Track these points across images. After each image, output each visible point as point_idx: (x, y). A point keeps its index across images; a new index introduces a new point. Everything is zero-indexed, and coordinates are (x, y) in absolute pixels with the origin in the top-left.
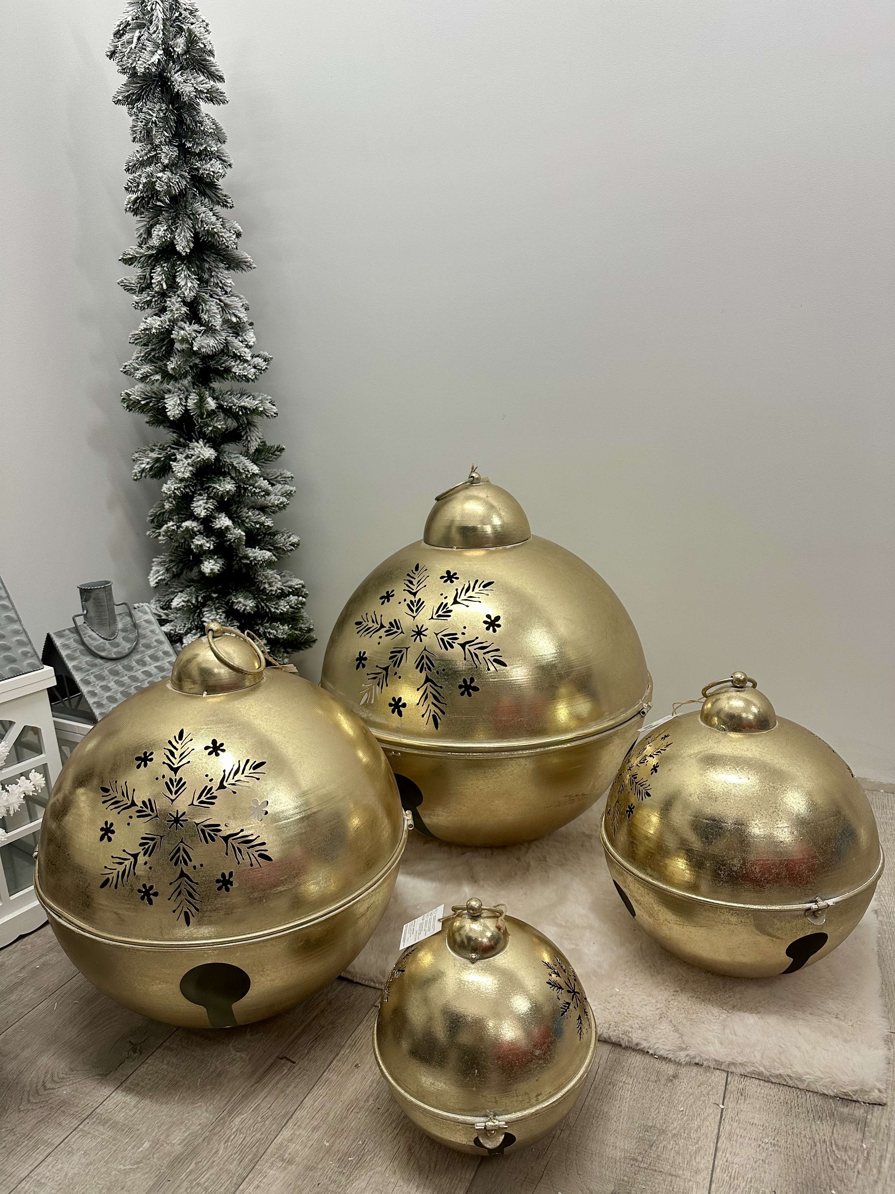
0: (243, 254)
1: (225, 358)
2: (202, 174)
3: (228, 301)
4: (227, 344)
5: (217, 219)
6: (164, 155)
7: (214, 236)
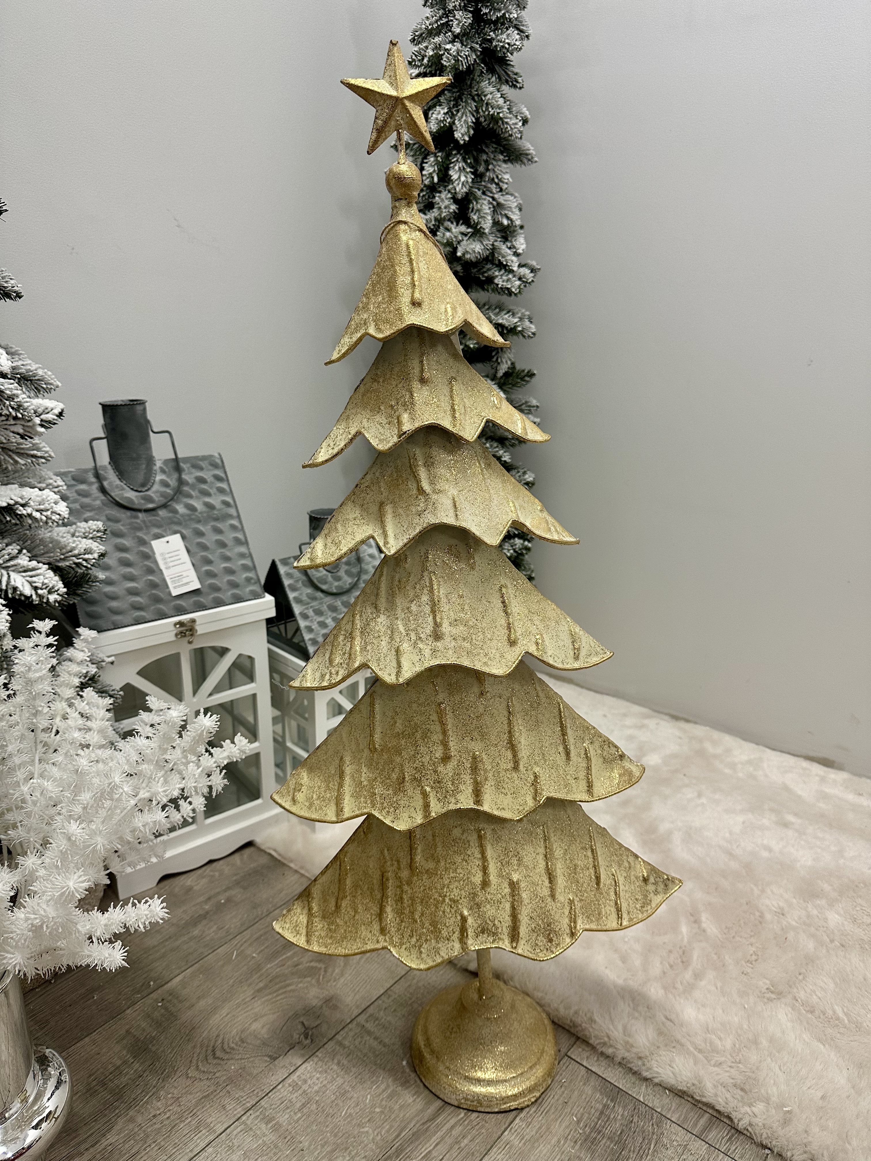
0: (527, 145)
1: (489, 266)
2: (496, 46)
3: (501, 200)
4: (494, 249)
5: (505, 102)
6: (456, 22)
7: (497, 122)
